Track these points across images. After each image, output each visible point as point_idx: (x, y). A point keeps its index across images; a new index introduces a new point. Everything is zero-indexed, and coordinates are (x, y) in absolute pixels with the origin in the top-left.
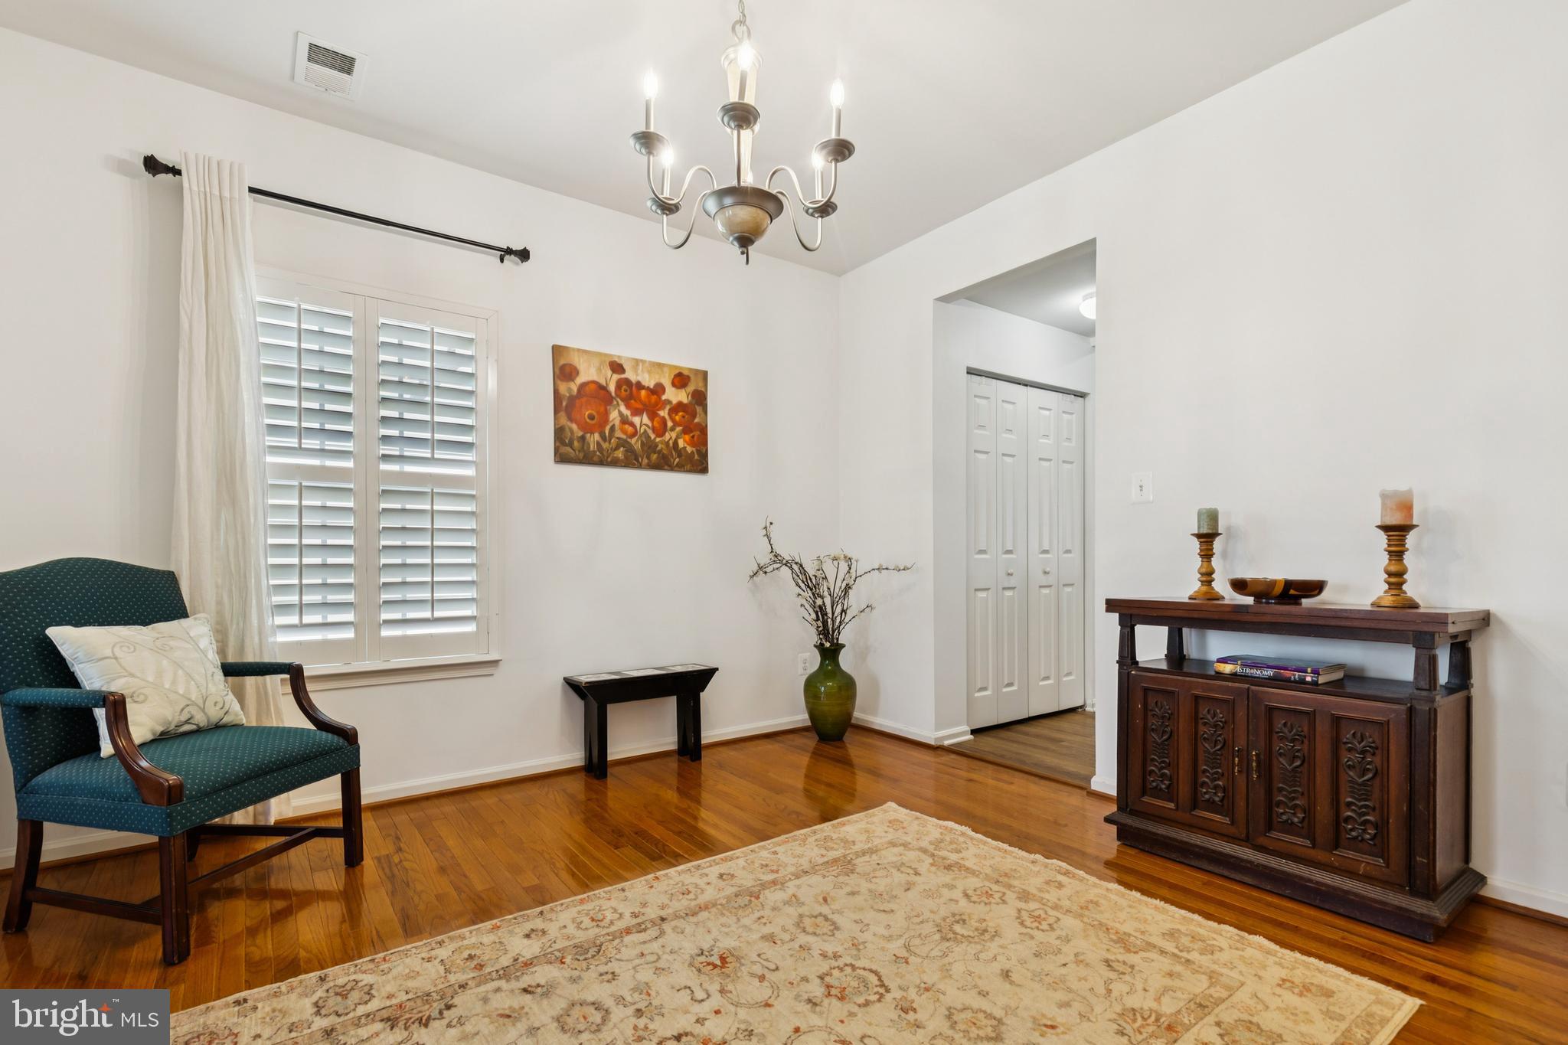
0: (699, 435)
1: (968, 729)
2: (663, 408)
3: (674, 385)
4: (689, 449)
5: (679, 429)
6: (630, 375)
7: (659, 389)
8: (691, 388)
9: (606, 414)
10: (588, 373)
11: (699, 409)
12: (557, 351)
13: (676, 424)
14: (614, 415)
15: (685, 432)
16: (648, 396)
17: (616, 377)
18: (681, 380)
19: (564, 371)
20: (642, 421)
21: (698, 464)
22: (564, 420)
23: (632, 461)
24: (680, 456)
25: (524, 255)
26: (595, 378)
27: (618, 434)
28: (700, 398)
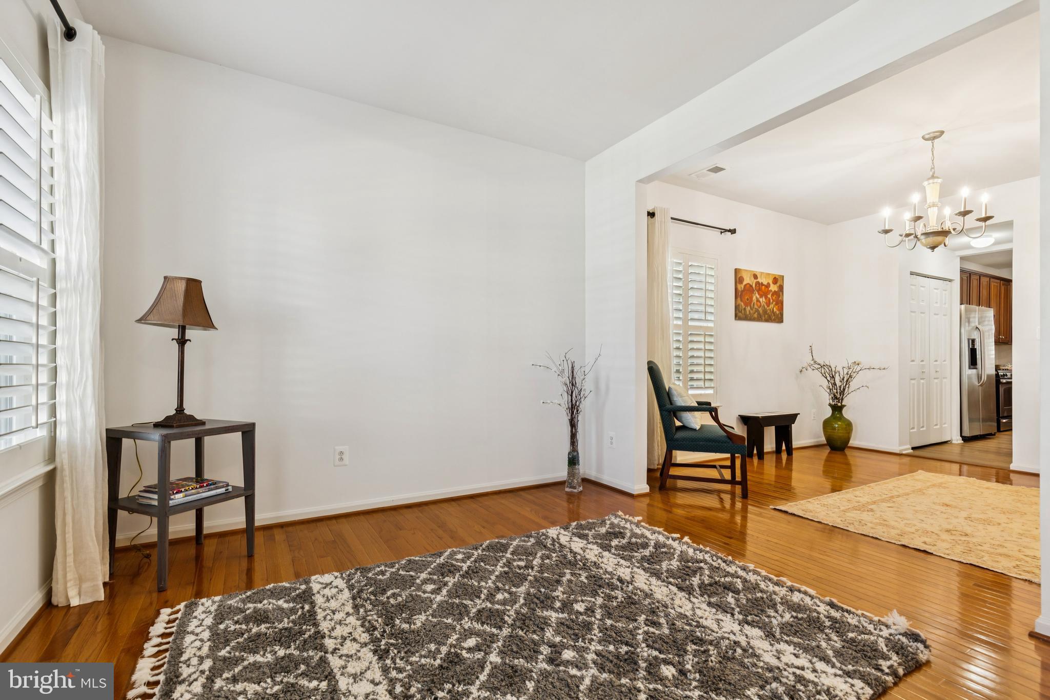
0: (780, 304)
1: (910, 447)
2: (769, 294)
3: (773, 283)
4: (778, 312)
5: (774, 303)
6: (760, 280)
7: (768, 286)
8: (778, 284)
9: (752, 298)
10: (748, 280)
11: (781, 293)
12: (737, 271)
13: (773, 301)
14: (754, 298)
15: (776, 304)
16: (765, 289)
17: (755, 281)
18: (775, 280)
19: (738, 279)
20: (763, 300)
21: (779, 319)
22: (739, 301)
23: (759, 319)
24: (774, 315)
25: (733, 231)
26: (749, 282)
27: (756, 307)
28: (781, 288)
